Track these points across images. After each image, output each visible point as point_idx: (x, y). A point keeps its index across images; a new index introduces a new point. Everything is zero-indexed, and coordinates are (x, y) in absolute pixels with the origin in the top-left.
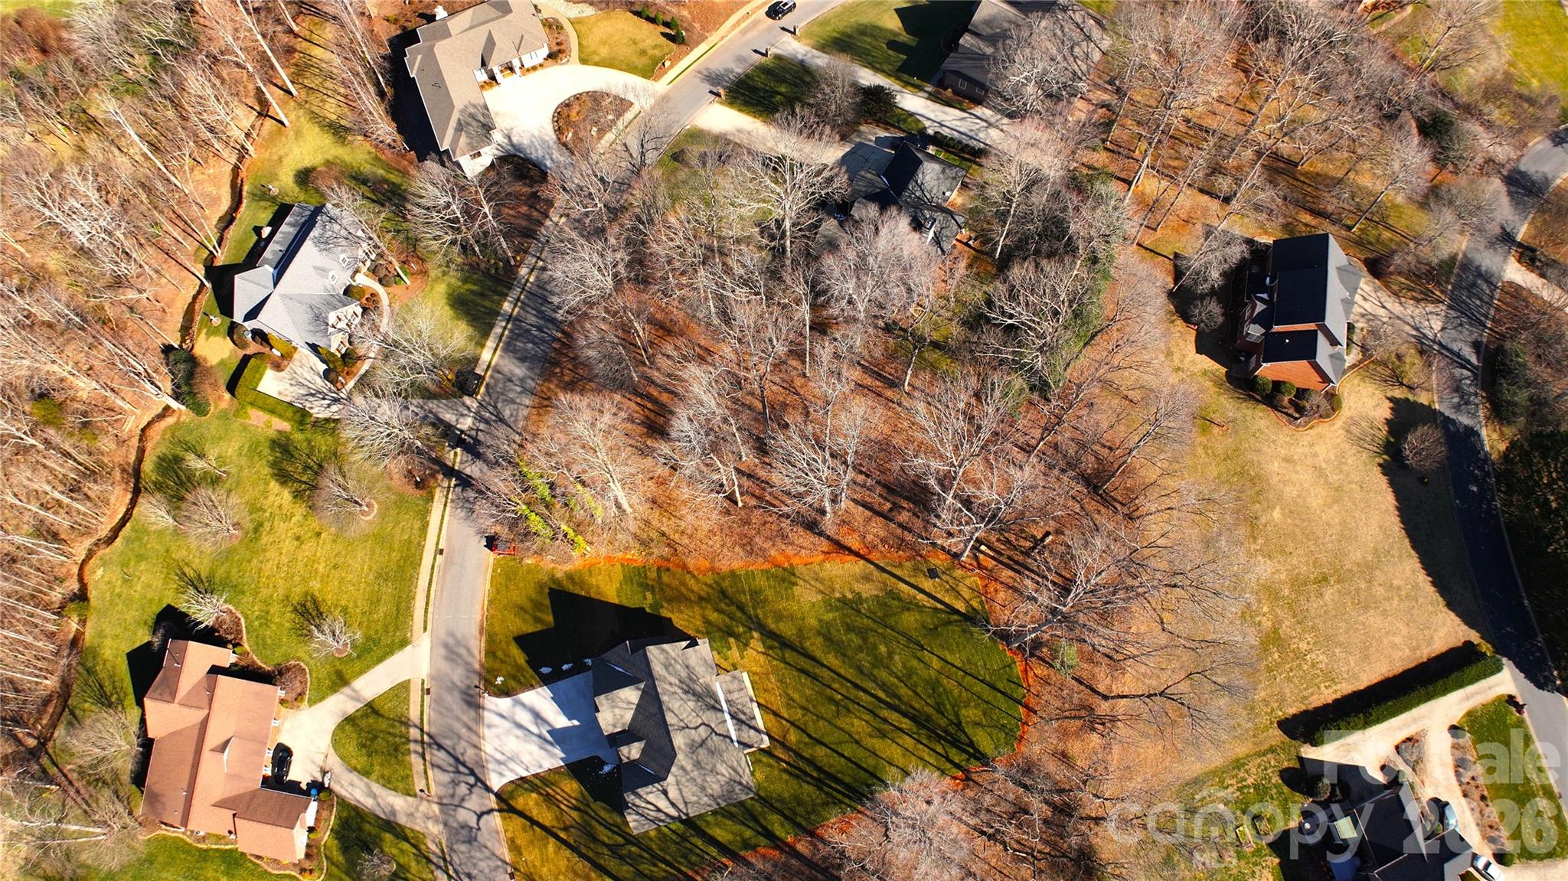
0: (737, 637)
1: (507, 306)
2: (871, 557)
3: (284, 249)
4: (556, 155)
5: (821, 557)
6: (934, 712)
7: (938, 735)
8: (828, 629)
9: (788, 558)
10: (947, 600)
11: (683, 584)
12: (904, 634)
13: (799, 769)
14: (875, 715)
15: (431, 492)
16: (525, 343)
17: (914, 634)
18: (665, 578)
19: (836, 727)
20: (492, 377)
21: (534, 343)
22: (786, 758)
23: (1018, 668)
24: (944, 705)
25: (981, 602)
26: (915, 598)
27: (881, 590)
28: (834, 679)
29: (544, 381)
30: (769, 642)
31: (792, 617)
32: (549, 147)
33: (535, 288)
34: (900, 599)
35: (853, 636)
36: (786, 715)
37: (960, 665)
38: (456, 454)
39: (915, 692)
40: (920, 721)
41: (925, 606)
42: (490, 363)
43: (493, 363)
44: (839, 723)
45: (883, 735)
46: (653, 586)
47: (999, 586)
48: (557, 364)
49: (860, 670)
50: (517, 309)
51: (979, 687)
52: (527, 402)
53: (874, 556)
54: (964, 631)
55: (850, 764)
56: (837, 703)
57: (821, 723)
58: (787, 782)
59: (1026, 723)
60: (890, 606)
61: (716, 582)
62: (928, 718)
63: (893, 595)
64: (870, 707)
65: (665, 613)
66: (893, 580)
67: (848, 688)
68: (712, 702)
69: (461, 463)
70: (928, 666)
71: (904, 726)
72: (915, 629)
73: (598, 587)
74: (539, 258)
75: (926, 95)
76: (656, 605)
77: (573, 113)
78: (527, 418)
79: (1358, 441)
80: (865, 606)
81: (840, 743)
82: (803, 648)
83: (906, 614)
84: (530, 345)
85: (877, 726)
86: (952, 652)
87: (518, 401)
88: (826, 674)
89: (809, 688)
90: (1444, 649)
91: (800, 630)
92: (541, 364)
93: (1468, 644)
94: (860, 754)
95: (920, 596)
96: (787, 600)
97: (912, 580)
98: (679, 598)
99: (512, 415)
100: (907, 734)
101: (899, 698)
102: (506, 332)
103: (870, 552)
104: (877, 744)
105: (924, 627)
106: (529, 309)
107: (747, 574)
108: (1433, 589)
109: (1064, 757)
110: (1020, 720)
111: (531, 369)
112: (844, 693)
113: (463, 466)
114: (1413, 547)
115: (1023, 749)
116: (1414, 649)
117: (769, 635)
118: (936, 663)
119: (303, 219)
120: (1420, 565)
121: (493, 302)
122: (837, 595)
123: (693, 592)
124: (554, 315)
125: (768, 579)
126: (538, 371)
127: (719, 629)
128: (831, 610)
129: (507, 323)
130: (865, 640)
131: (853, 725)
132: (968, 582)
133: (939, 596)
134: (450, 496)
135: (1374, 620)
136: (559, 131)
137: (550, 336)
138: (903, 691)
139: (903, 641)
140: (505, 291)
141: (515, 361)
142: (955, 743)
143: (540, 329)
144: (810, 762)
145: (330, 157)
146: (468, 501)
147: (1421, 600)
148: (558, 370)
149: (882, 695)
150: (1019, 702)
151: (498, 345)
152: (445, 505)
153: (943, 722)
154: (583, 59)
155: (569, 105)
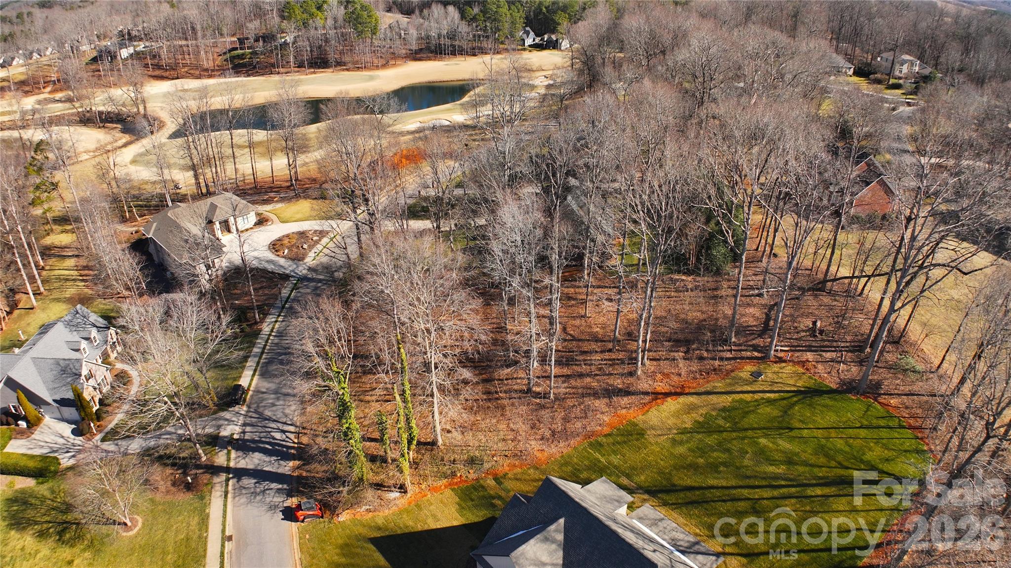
47: (813, 363)
69: (234, 458)
77: (285, 242)
102: (260, 365)
113: (235, 462)
129: (260, 359)
136: (276, 251)
146: (246, 487)
154: (284, 222)
155: (280, 240)
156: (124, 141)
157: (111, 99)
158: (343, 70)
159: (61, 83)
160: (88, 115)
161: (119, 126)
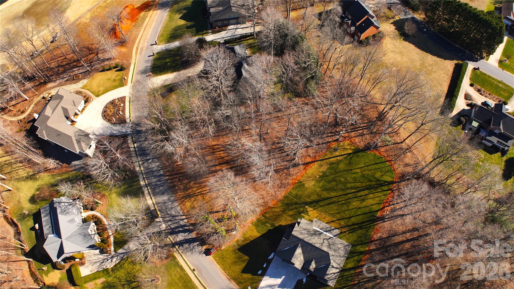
0: (303, 212)
1: (142, 183)
2: (316, 160)
3: (50, 225)
4: (115, 128)
5: (304, 171)
6: (370, 183)
7: (376, 187)
8: (324, 187)
9: (296, 179)
10: (345, 153)
11: (273, 212)
12: (344, 171)
13: (352, 229)
14: (357, 197)
15: (173, 256)
16: (159, 188)
17: (347, 168)
18: (267, 215)
19: (350, 210)
20: (158, 207)
21: (162, 186)
22: (346, 230)
23: (377, 154)
24: (370, 179)
25: (354, 146)
26: (337, 160)
27: (327, 165)
28: (338, 199)
29: (176, 194)
30: (312, 205)
31: (312, 194)
32: (110, 128)
33: (146, 171)
34: (334, 163)
35: (332, 183)
36: (335, 220)
37: (364, 166)
38: (169, 239)
39: (360, 182)
40: (369, 188)
41: (342, 159)
42: (153, 203)
43: (154, 202)
44: (350, 208)
45: (364, 200)
46: (266, 221)
47: (354, 138)
48: (175, 186)
49: (342, 190)
50: (146, 181)
51: (374, 167)
52: (176, 204)
53: (318, 158)
54: (357, 157)
55: (363, 215)
56: (345, 204)
57: (346, 212)
58: (352, 236)
59: (392, 165)
60: (334, 167)
61: (283, 203)
62: (370, 185)
63: (331, 164)
64: (354, 196)
65: (277, 225)
66: (328, 160)
67: (343, 197)
68: (319, 233)
69: (173, 239)
70: (357, 173)
71: (366, 193)
72: (345, 167)
73: (251, 236)
74: (138, 162)
75: (211, 34)
76: (272, 225)
77: (109, 112)
78: (182, 209)
79: (394, 38)
80: (327, 173)
81: (356, 213)
82: (323, 198)
83: (339, 165)
84: (161, 188)
85: (360, 199)
86: (359, 164)
87: (173, 206)
88: (335, 199)
89: (334, 207)
90: (453, 70)
91: (317, 194)
92: (170, 190)
93: (456, 64)
94: (363, 210)
95: (338, 158)
96: (306, 190)
97: (333, 156)
98: (277, 217)
99: (176, 212)
100: (369, 194)
101: (358, 187)
102: (150, 190)
103: (315, 158)
104: (364, 204)
105: (347, 164)
106: (150, 178)
107: (289, 194)
108: (439, 58)
109: (407, 165)
110: (390, 165)
111: (168, 194)
112: (344, 199)
113: (175, 240)
114: (426, 52)
115: (397, 172)
116: (448, 75)
117: (310, 204)
118: (358, 171)
119: (48, 211)
120: (431, 55)
121: (136, 185)
122: (318, 177)
123: (278, 212)
124: (160, 174)
125: (296, 190)
126: (171, 193)
127: (296, 215)
128: (320, 182)
129: (147, 187)
130: (336, 181)
131: (354, 205)
132: (346, 144)
133: (343, 154)
134: (180, 252)
135: (434, 75)
136: (109, 121)
137: (164, 180)
138: (358, 185)
139: (345, 172)
140: (137, 179)
141: (161, 196)
142: (382, 185)
143: (159, 181)
144: (353, 224)
145: (37, 187)
146: (187, 248)
147: (439, 63)
148: (177, 188)
149: (353, 191)
150: (385, 162)
151: (150, 196)
152: (181, 256)
153: (374, 183)
154: (97, 96)
155: (105, 111)
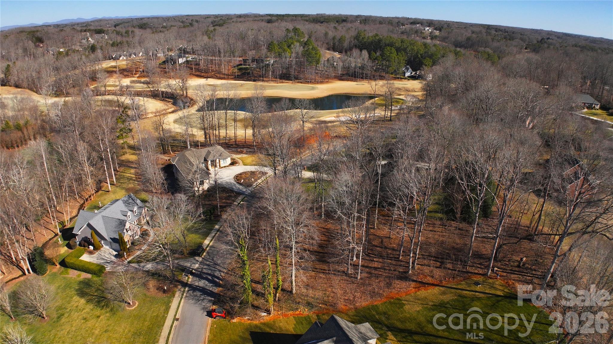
1: (217, 227)
4: (237, 186)
5: (414, 290)
10: (491, 292)
15: (174, 294)
20: (210, 249)
25: (509, 290)
26: (475, 295)
27: (454, 296)
31: (409, 320)
32: (234, 184)
38: (189, 278)
41: (481, 298)
42: (209, 245)
50: (222, 228)
53: (442, 283)
54: (508, 303)
60: (463, 301)
63: (462, 297)
66: (459, 291)
69: (192, 281)
77: (243, 176)
80: (448, 304)
91: (418, 325)
96: (402, 313)
97: (469, 289)
99: (222, 262)
102: (217, 235)
107: (373, 307)
117: (396, 331)
122: (431, 303)
129: (218, 232)
133: (487, 291)
134: (185, 295)
136: (237, 180)
140: (216, 222)
141: (223, 244)
146: (196, 296)
151: (213, 239)
152: (181, 299)
154: (245, 165)
155: (241, 174)
156: (173, 109)
157: (169, 86)
158: (298, 82)
159: (144, 73)
160: (156, 92)
161: (172, 100)
